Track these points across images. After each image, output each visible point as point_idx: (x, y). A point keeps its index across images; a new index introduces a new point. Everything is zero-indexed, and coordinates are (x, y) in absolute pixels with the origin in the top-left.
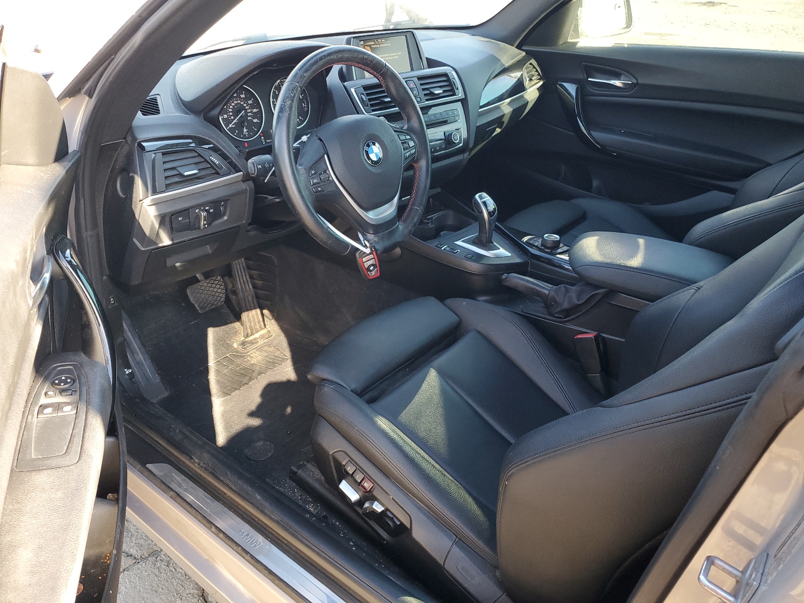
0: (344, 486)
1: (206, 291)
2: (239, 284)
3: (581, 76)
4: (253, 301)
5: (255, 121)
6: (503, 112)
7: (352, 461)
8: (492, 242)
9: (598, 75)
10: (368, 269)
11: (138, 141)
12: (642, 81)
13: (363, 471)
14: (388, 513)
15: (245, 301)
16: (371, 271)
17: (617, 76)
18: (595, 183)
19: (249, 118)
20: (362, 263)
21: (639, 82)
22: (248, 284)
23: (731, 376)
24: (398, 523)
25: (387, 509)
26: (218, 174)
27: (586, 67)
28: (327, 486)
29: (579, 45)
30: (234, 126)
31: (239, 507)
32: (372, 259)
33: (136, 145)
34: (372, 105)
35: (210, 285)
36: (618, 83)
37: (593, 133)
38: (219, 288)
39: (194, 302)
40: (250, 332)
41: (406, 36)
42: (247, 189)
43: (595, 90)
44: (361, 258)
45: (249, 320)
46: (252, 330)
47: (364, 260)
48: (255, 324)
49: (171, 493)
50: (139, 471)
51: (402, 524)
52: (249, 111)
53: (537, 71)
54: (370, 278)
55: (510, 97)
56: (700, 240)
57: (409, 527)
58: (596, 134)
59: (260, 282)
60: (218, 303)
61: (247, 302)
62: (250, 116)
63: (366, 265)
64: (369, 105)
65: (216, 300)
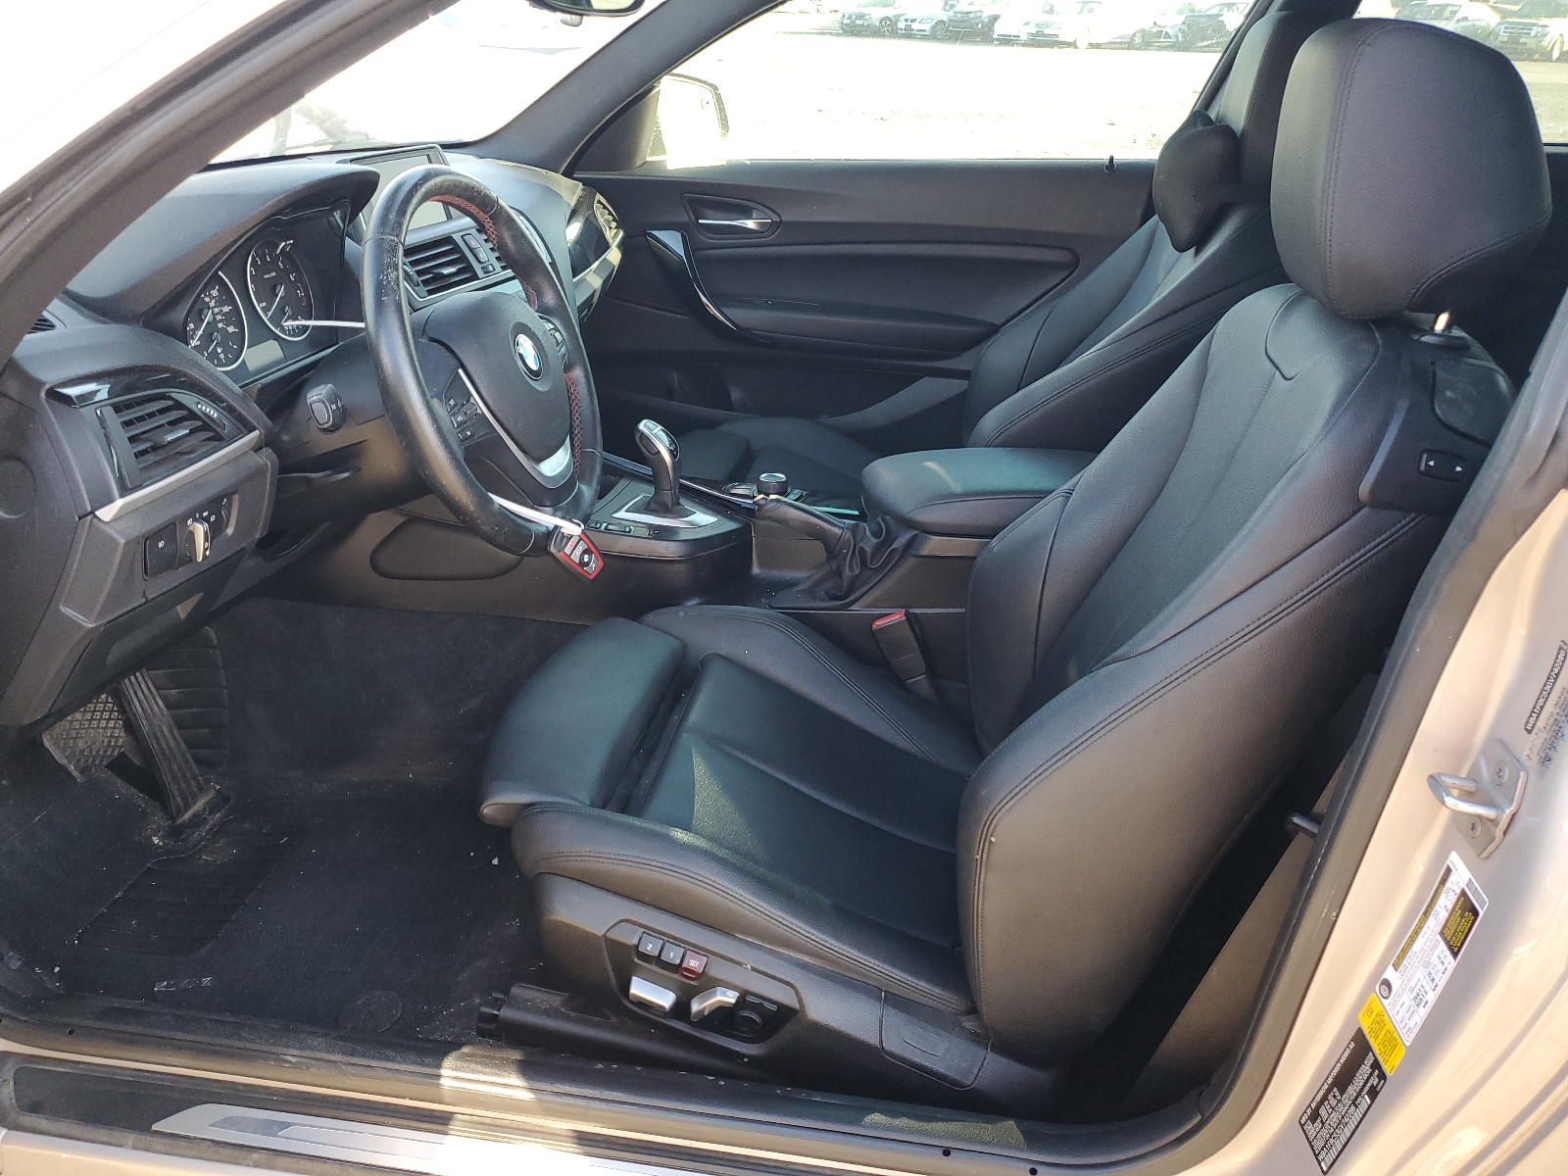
0: (640, 989)
1: (83, 731)
2: (137, 703)
3: (684, 218)
4: (171, 733)
5: (231, 329)
6: (591, 286)
7: (649, 930)
8: (679, 504)
9: (710, 213)
10: (583, 564)
11: (48, 386)
12: (789, 216)
13: (678, 941)
14: (749, 998)
15: (157, 738)
16: (587, 564)
17: (746, 213)
18: (735, 395)
19: (220, 325)
20: (567, 559)
21: (784, 219)
22: (154, 698)
23: (1316, 545)
24: (774, 1008)
25: (744, 995)
26: (219, 439)
27: (691, 201)
28: (573, 1014)
29: (670, 167)
30: (198, 343)
31: (436, 1114)
32: (578, 542)
33: (43, 395)
34: (426, 283)
35: (88, 716)
36: (750, 224)
37: (728, 311)
38: (110, 719)
39: (63, 761)
40: (181, 803)
41: (428, 156)
42: (266, 464)
43: (710, 239)
44: (561, 549)
45: (175, 779)
46: (184, 799)
47: (568, 550)
48: (188, 783)
49: (255, 1156)
50: (134, 1148)
51: (780, 1005)
52: (216, 310)
53: (610, 214)
54: (592, 577)
55: (597, 260)
56: (1006, 433)
57: (797, 1006)
58: (732, 312)
59: (174, 691)
60: (112, 752)
61: (162, 741)
62: (221, 321)
63: (576, 557)
64: (420, 283)
65: (109, 745)
